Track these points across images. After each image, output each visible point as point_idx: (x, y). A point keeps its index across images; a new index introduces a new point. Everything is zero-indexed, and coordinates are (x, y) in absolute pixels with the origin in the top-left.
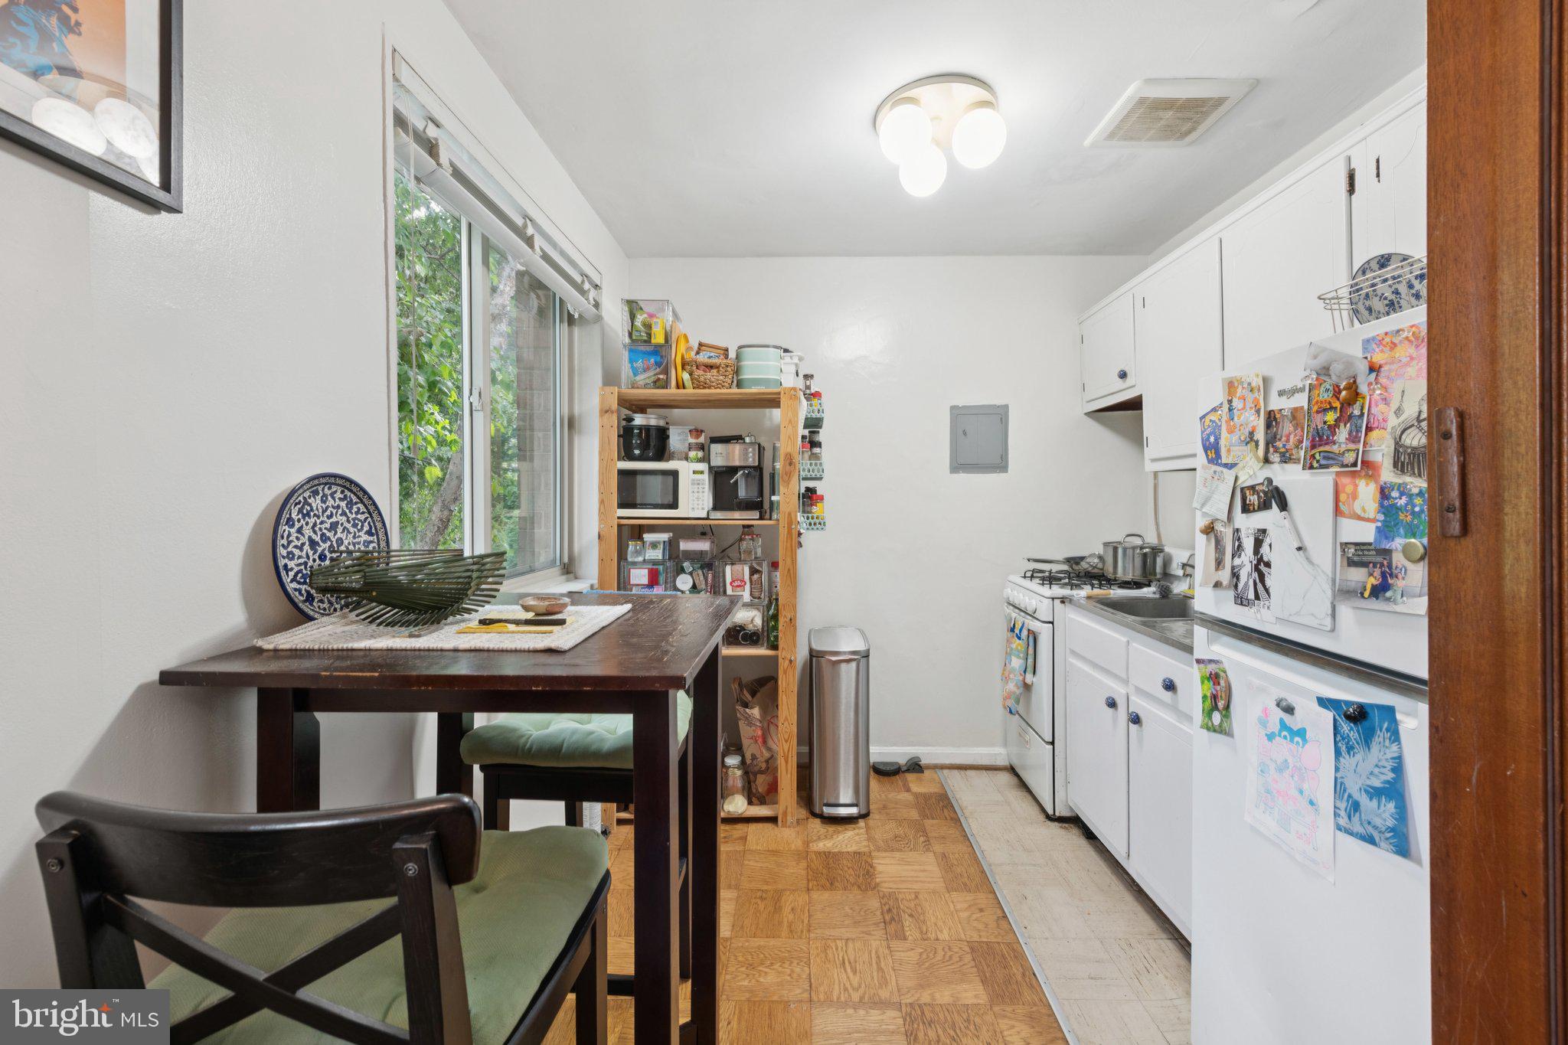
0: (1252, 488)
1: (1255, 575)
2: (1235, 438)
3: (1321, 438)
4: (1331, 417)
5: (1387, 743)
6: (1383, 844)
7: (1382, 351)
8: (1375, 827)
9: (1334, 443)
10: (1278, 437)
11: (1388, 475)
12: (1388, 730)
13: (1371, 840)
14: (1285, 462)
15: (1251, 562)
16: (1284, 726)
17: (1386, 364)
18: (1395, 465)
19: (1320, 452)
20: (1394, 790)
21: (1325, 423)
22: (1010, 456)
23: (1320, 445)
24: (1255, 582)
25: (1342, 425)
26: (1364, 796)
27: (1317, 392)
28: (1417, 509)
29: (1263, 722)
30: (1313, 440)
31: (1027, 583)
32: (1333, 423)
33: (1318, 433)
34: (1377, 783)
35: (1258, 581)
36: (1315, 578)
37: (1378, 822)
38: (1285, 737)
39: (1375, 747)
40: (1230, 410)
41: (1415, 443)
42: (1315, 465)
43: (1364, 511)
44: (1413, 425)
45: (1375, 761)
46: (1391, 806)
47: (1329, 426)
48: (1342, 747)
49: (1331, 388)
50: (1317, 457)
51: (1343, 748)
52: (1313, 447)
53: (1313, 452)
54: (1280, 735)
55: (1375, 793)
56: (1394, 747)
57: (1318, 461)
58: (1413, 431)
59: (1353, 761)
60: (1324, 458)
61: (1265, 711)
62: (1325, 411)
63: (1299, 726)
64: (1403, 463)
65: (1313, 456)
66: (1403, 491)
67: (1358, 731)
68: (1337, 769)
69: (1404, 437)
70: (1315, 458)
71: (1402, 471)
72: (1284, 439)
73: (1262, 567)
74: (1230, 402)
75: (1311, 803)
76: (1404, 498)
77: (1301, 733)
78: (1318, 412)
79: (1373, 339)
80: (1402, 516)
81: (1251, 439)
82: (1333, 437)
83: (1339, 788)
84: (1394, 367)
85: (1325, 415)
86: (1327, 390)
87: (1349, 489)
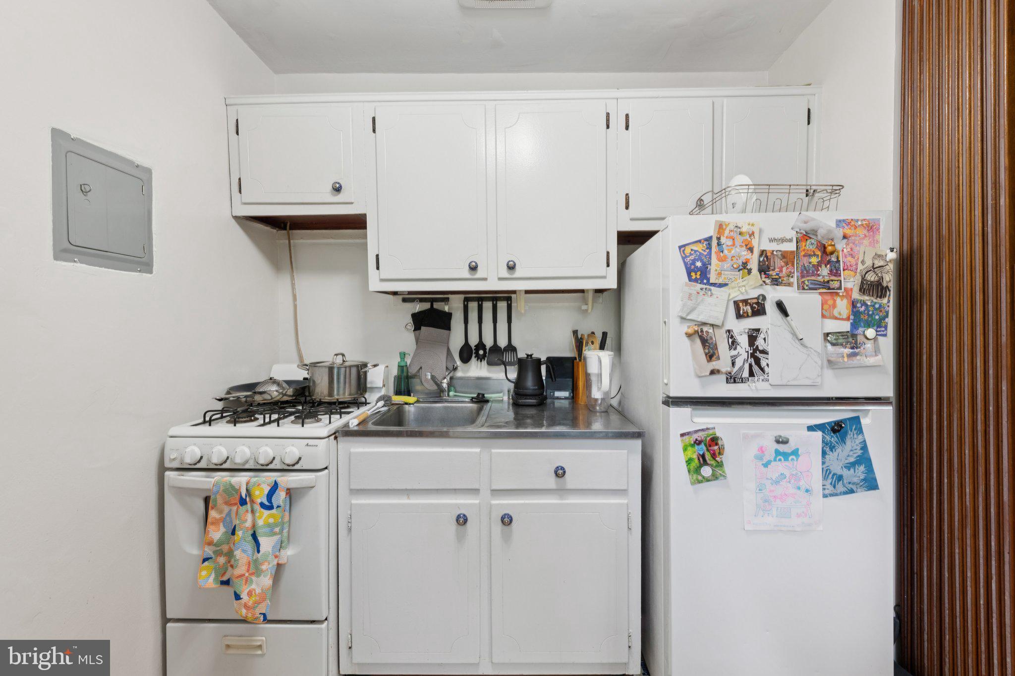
0: (745, 302)
1: (752, 361)
2: (727, 265)
3: (808, 272)
4: (814, 260)
5: (855, 436)
6: (859, 490)
7: (850, 229)
8: (854, 484)
9: (819, 275)
10: (772, 268)
11: (856, 295)
12: (855, 429)
13: (852, 491)
14: (777, 285)
15: (748, 352)
16: (777, 452)
17: (852, 236)
18: (860, 290)
19: (808, 280)
20: (864, 459)
21: (810, 263)
22: (154, 249)
23: (808, 276)
24: (751, 366)
25: (823, 266)
26: (845, 470)
27: (804, 244)
28: (871, 313)
29: (759, 458)
30: (802, 272)
31: (205, 430)
32: (815, 263)
33: (805, 268)
34: (852, 460)
35: (753, 363)
36: (809, 355)
37: (855, 480)
38: (780, 460)
39: (848, 442)
40: (719, 244)
41: (872, 279)
42: (806, 288)
43: (840, 314)
44: (871, 270)
45: (850, 448)
46: (862, 468)
47: (814, 266)
48: (827, 448)
49: (815, 243)
50: (806, 282)
51: (828, 450)
52: (803, 277)
53: (803, 280)
54: (775, 460)
55: (851, 466)
56: (860, 437)
57: (807, 286)
58: (871, 273)
59: (835, 454)
60: (812, 284)
61: (761, 450)
62: (810, 256)
63: (794, 448)
64: (864, 289)
65: (803, 282)
66: (864, 303)
67: (837, 437)
68: (823, 463)
69: (867, 275)
70: (805, 283)
71: (864, 293)
72: (777, 270)
73: (758, 354)
74: (718, 239)
75: (807, 491)
76: (863, 307)
77: (795, 453)
78: (804, 256)
79: (844, 221)
80: (862, 317)
81: (745, 268)
82: (817, 271)
83: (826, 473)
84: (857, 238)
85: (810, 258)
86: (812, 244)
87: (830, 302)
